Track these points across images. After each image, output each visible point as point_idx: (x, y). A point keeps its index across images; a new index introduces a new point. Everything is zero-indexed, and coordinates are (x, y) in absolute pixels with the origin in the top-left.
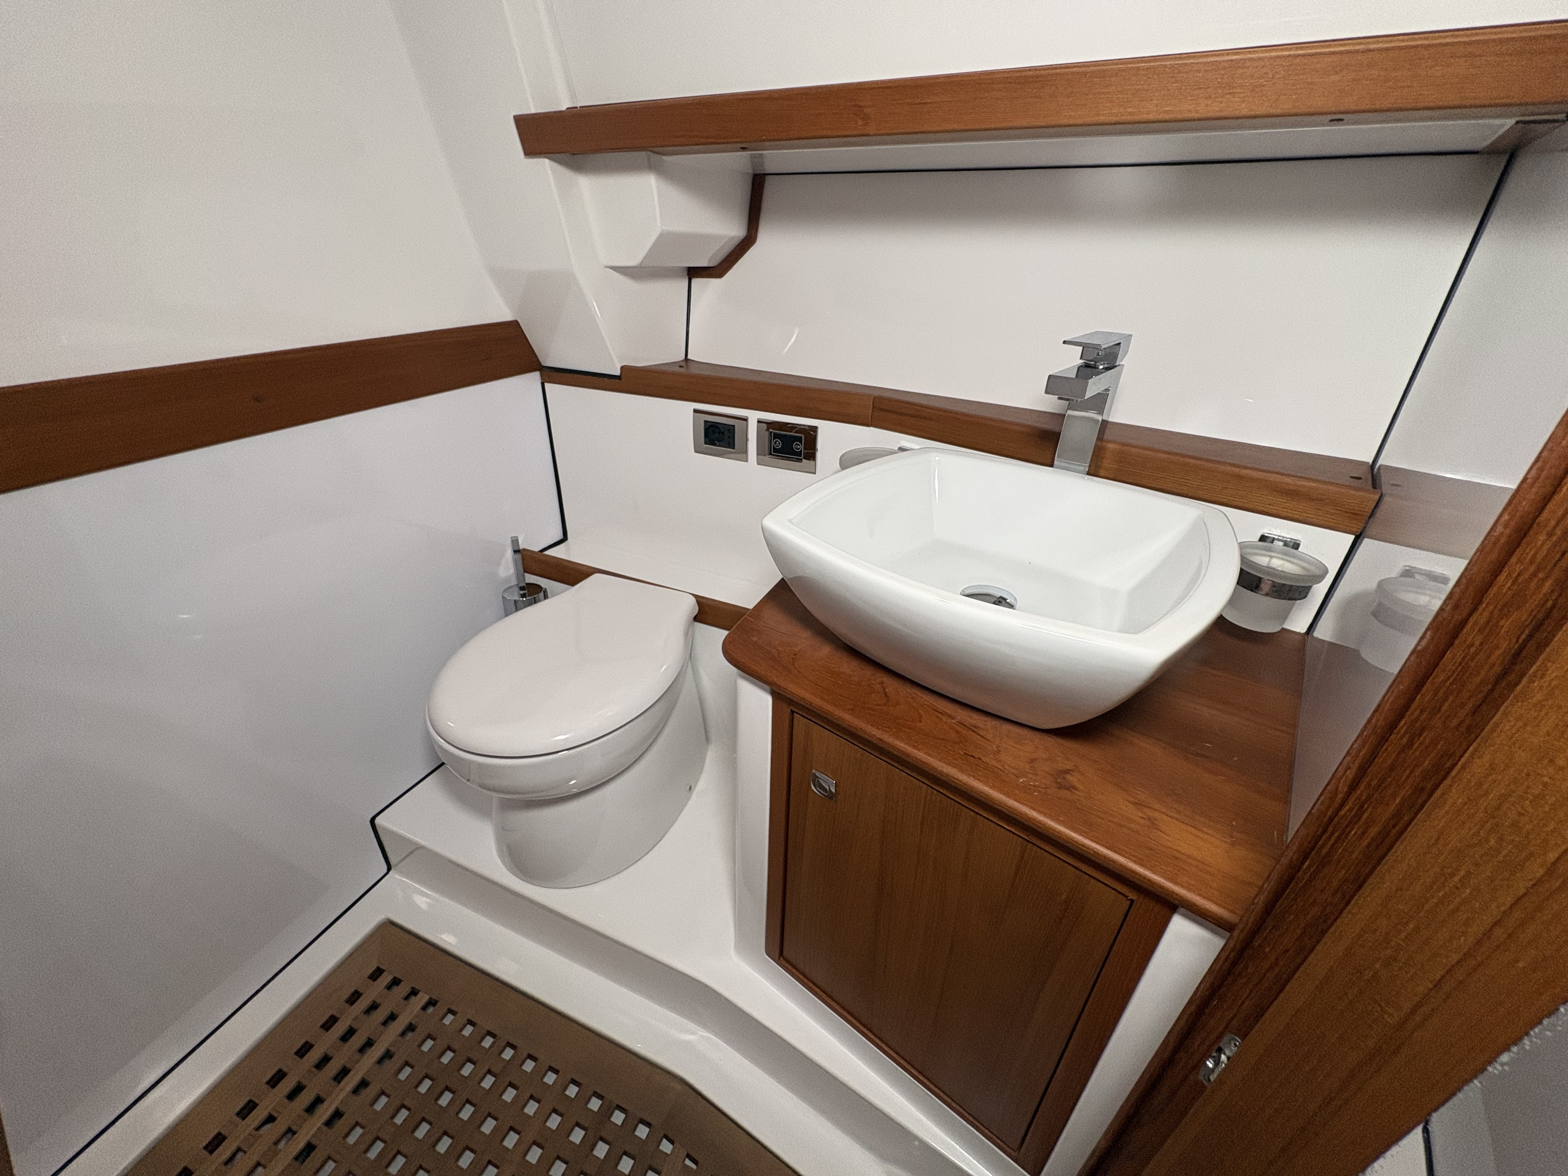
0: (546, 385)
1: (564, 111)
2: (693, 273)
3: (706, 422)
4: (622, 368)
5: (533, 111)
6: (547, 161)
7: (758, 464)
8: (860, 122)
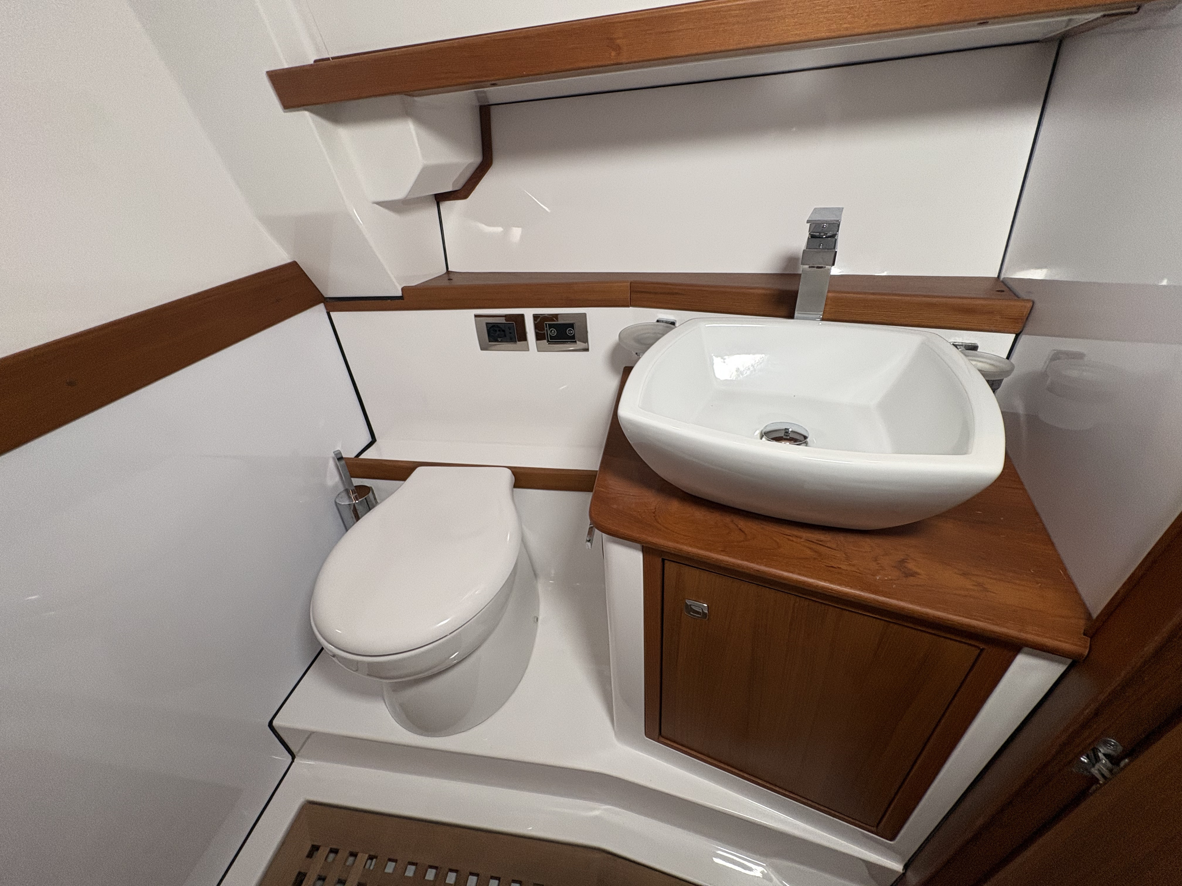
0: (332, 314)
1: (311, 65)
2: (440, 198)
3: (487, 324)
4: (403, 289)
5: (286, 66)
6: (307, 113)
7: (538, 351)
8: (613, 54)
